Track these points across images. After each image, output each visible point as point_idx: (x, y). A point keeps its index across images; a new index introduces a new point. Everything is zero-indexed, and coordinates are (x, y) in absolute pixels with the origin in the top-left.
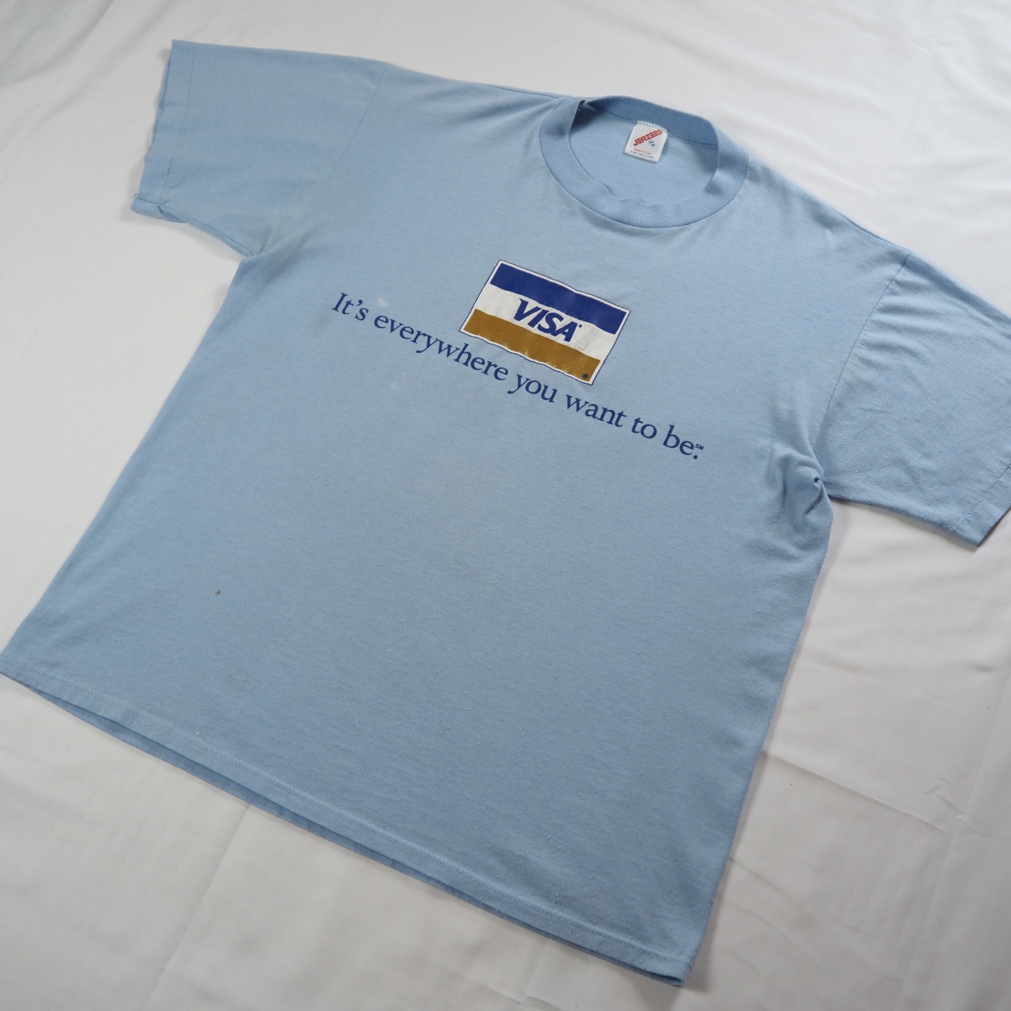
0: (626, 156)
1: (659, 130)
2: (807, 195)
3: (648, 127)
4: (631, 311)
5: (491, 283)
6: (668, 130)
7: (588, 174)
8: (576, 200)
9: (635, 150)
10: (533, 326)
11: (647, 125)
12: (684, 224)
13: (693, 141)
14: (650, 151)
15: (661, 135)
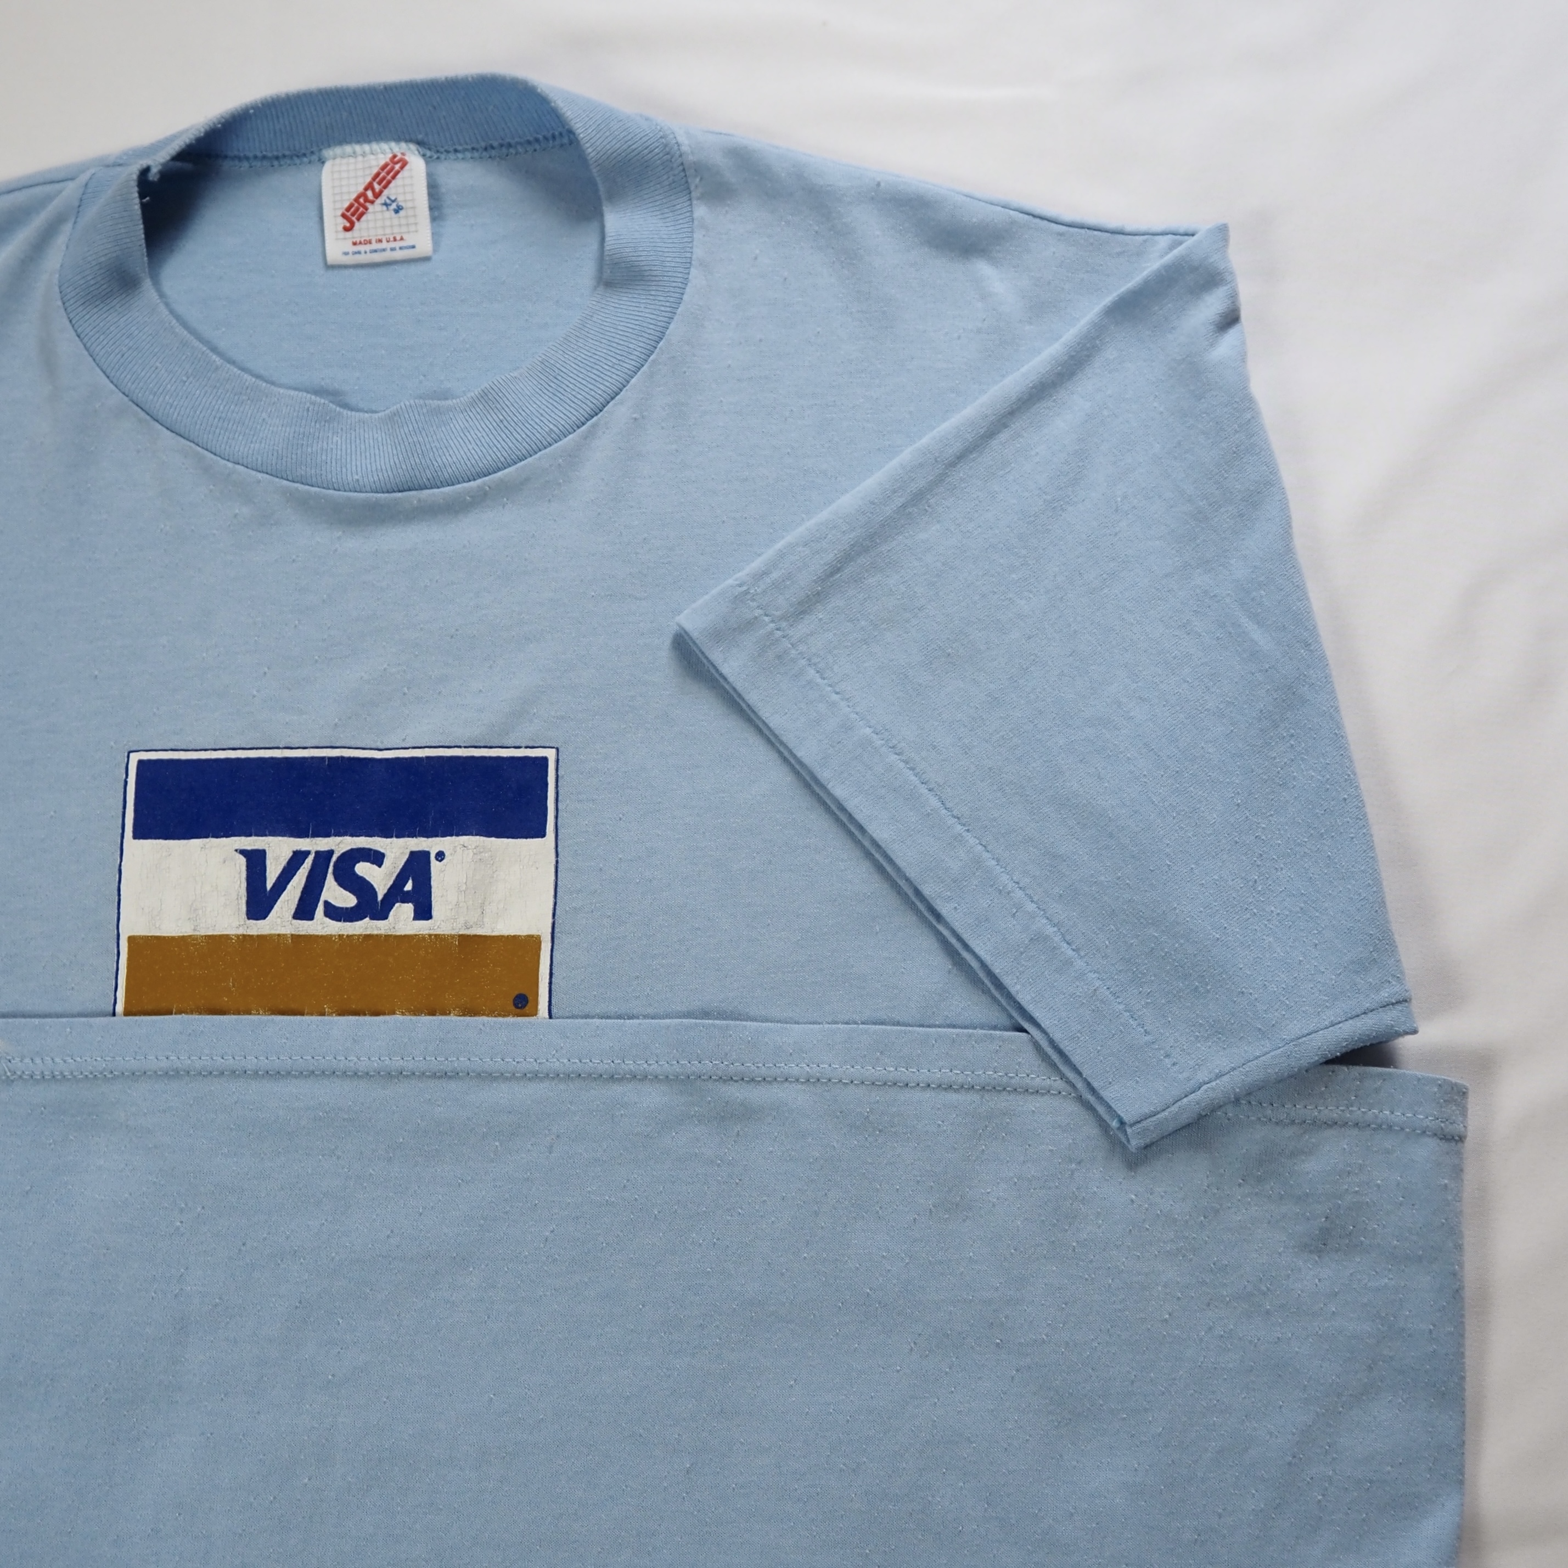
0: (336, 272)
1: (395, 156)
2: (882, 184)
3: (360, 158)
4: (558, 749)
5: (136, 836)
6: (420, 143)
7: (258, 377)
8: (260, 476)
9: (355, 244)
10: (311, 917)
11: (354, 154)
12: (586, 416)
13: (501, 145)
14: (396, 230)
15: (407, 168)
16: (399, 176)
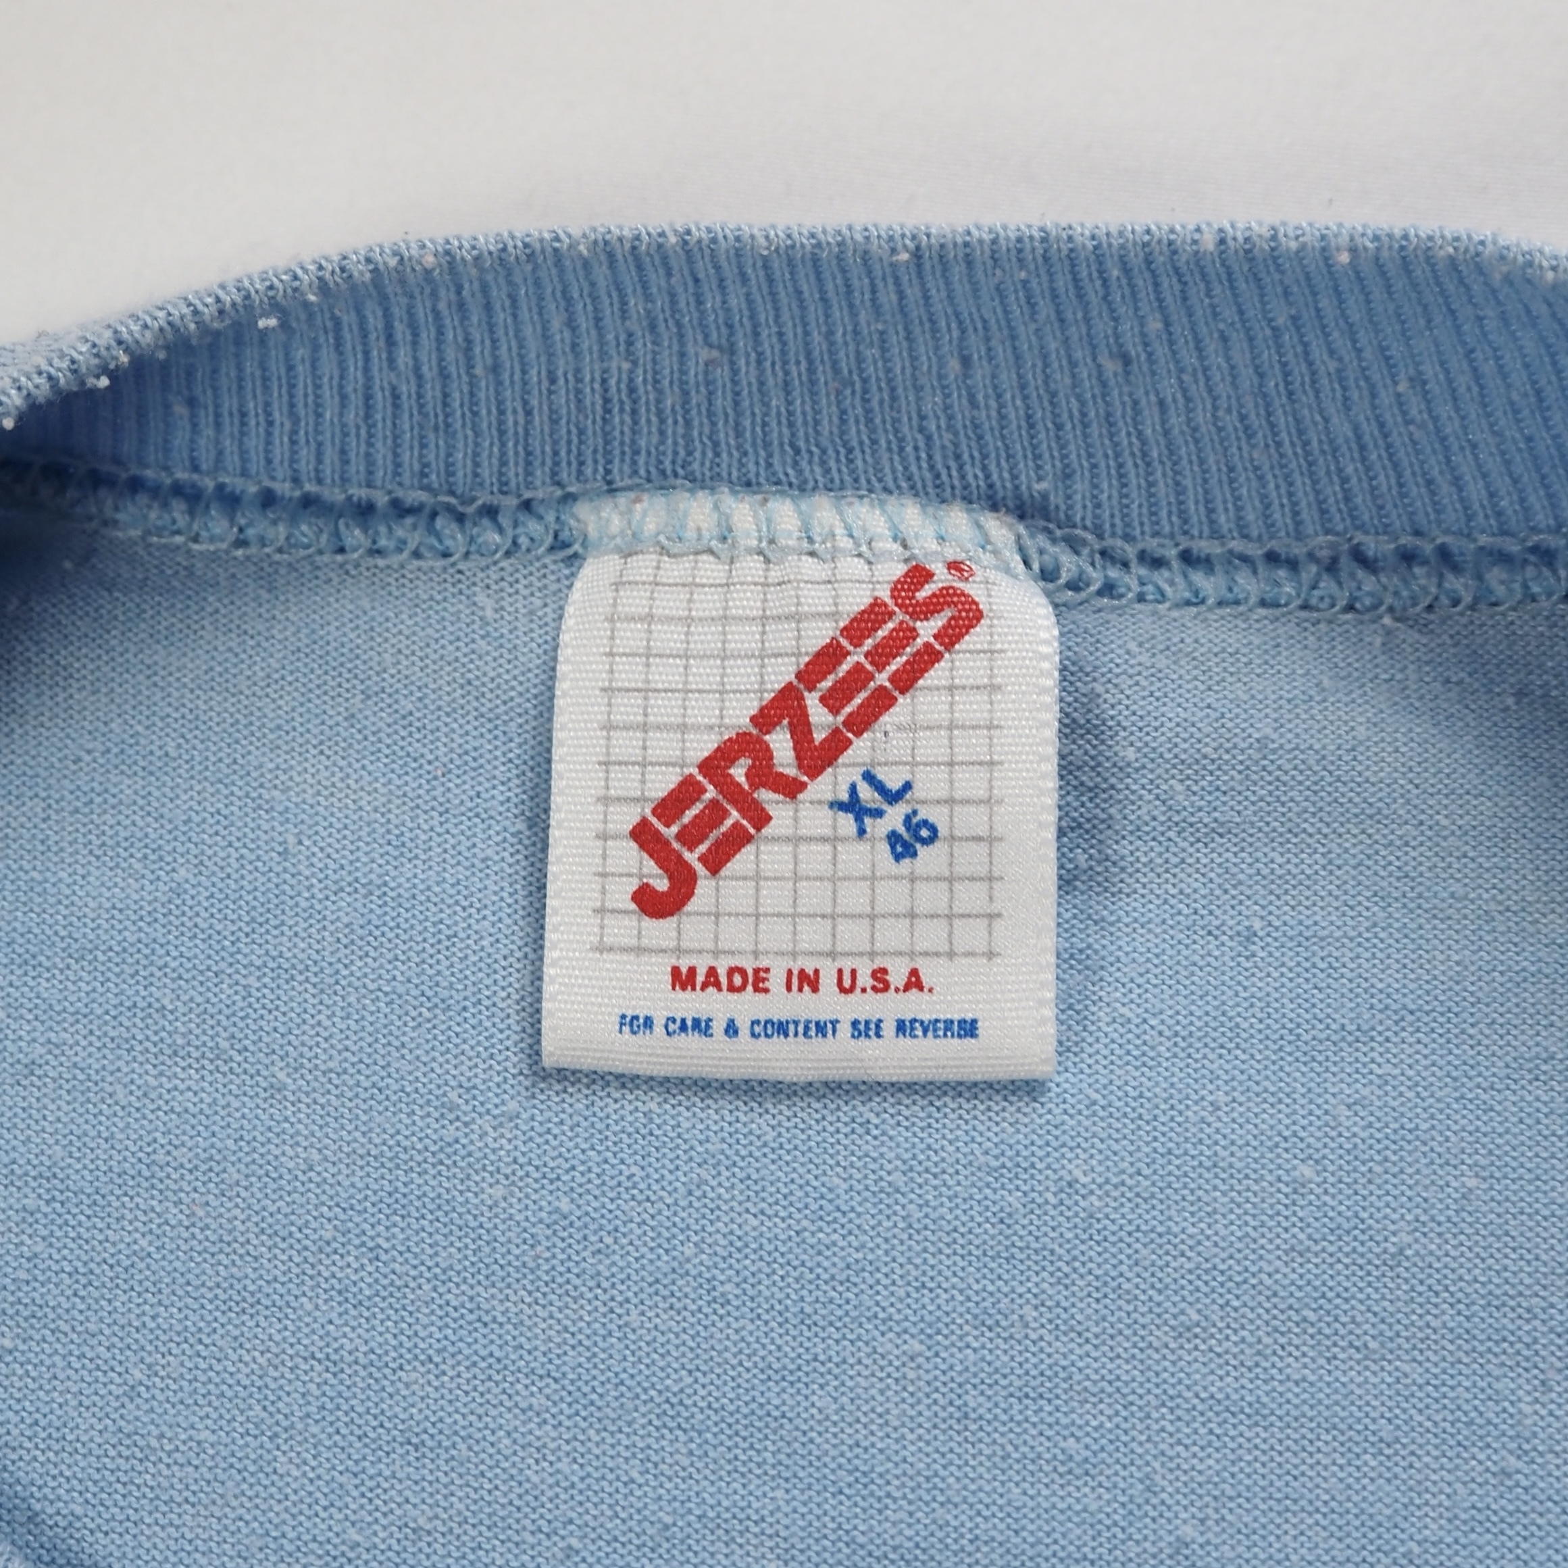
0: (578, 1101)
6: (1029, 514)
9: (683, 980)
13: (1408, 557)
14: (892, 935)
15: (972, 640)
16: (936, 676)
